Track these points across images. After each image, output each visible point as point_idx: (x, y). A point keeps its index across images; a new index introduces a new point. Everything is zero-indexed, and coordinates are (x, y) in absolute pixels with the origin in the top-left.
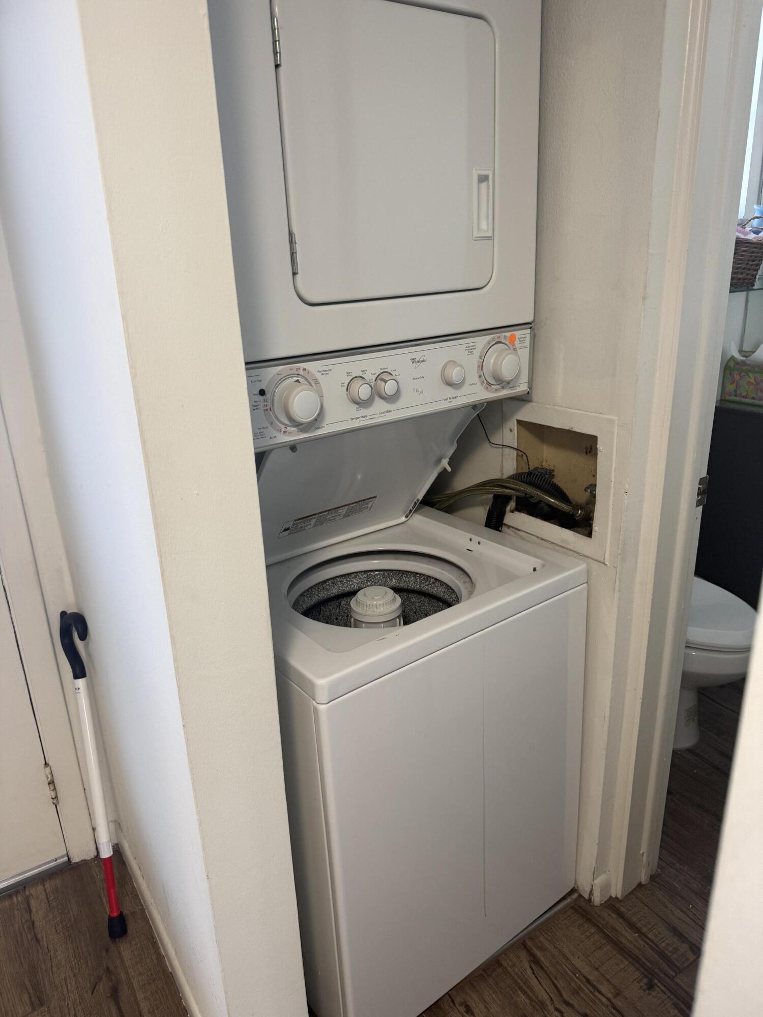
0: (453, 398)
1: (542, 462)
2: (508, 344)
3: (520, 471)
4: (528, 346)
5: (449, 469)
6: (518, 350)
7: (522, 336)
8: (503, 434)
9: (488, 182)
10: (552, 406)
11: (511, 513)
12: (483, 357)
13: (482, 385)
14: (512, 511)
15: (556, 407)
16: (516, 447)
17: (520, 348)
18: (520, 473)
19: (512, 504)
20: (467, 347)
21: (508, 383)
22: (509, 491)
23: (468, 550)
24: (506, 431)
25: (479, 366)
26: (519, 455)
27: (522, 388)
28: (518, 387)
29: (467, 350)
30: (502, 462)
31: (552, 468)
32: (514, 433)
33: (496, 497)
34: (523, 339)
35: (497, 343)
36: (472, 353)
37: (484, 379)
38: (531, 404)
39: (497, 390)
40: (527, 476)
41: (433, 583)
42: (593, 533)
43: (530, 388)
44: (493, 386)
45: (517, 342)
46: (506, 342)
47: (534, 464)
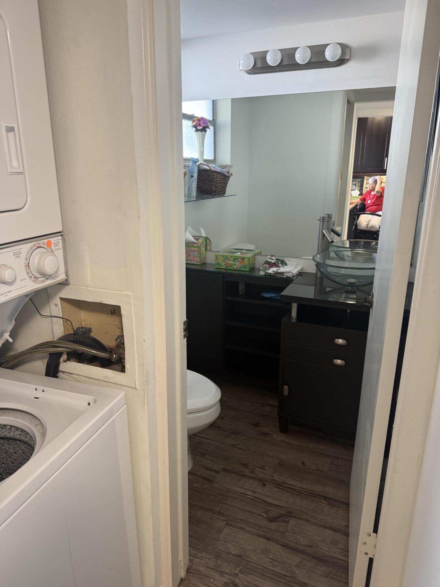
0: (8, 292)
1: (81, 322)
2: (46, 248)
3: (67, 333)
4: (62, 248)
5: (11, 340)
6: (54, 251)
7: (56, 242)
8: (50, 309)
9: (14, 132)
10: (85, 288)
11: (64, 363)
12: (28, 259)
13: (31, 280)
14: (65, 361)
15: (88, 288)
16: (61, 316)
17: (56, 250)
18: (67, 335)
19: (65, 357)
20: (14, 253)
21: (51, 276)
22: (61, 349)
23: (35, 398)
24: (53, 306)
25: (26, 266)
26: (64, 321)
27: (62, 277)
28: (58, 277)
29: (15, 255)
30: (52, 327)
31: (89, 326)
32: (59, 307)
33: (51, 355)
34: (57, 244)
35: (38, 248)
36: (19, 257)
37: (32, 275)
38: (69, 286)
39: (42, 281)
40: (73, 336)
41: (9, 429)
42: (126, 369)
43: (68, 277)
44: (39, 279)
45: (53, 246)
46: (45, 247)
47: (76, 326)
